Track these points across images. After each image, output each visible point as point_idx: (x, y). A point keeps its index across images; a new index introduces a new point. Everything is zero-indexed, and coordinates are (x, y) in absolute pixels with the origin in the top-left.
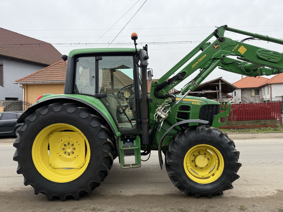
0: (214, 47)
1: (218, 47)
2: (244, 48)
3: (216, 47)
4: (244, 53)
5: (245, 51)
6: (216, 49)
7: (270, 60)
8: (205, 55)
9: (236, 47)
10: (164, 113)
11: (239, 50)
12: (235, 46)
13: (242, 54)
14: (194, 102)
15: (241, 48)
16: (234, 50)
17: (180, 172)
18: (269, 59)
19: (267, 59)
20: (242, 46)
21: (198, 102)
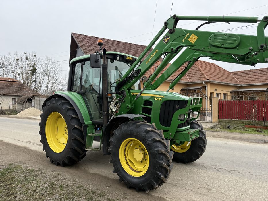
0: (165, 41)
1: (168, 40)
2: (195, 36)
3: (166, 40)
4: (195, 41)
5: (195, 40)
6: (166, 43)
7: (224, 46)
8: (157, 51)
9: (187, 36)
10: (115, 108)
11: (189, 40)
12: (185, 35)
13: (193, 43)
14: (156, 97)
15: (191, 36)
16: (184, 40)
17: (115, 161)
18: (223, 44)
19: (220, 46)
20: (193, 35)
21: (160, 98)
